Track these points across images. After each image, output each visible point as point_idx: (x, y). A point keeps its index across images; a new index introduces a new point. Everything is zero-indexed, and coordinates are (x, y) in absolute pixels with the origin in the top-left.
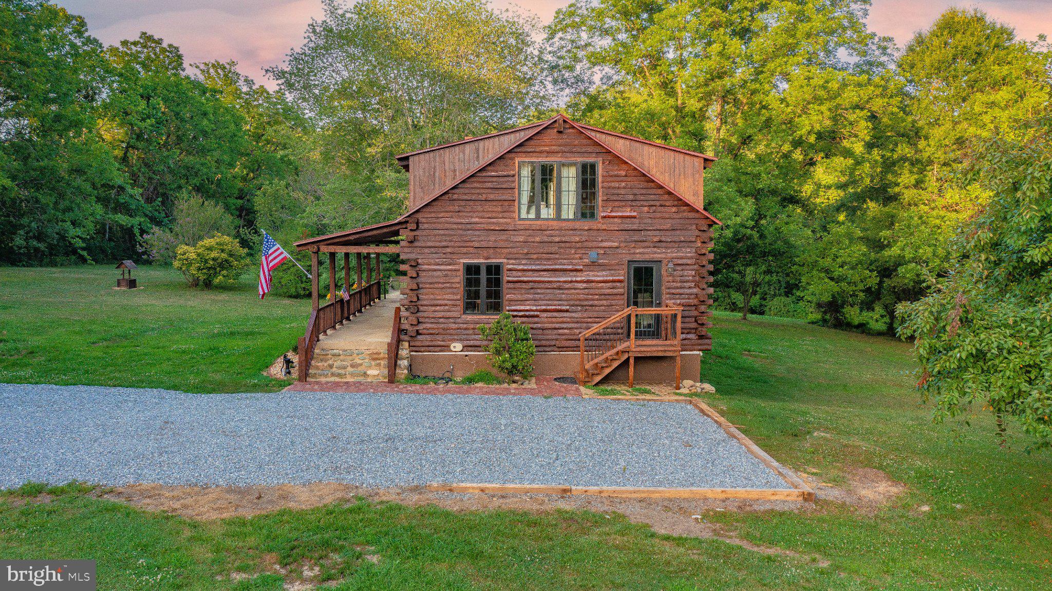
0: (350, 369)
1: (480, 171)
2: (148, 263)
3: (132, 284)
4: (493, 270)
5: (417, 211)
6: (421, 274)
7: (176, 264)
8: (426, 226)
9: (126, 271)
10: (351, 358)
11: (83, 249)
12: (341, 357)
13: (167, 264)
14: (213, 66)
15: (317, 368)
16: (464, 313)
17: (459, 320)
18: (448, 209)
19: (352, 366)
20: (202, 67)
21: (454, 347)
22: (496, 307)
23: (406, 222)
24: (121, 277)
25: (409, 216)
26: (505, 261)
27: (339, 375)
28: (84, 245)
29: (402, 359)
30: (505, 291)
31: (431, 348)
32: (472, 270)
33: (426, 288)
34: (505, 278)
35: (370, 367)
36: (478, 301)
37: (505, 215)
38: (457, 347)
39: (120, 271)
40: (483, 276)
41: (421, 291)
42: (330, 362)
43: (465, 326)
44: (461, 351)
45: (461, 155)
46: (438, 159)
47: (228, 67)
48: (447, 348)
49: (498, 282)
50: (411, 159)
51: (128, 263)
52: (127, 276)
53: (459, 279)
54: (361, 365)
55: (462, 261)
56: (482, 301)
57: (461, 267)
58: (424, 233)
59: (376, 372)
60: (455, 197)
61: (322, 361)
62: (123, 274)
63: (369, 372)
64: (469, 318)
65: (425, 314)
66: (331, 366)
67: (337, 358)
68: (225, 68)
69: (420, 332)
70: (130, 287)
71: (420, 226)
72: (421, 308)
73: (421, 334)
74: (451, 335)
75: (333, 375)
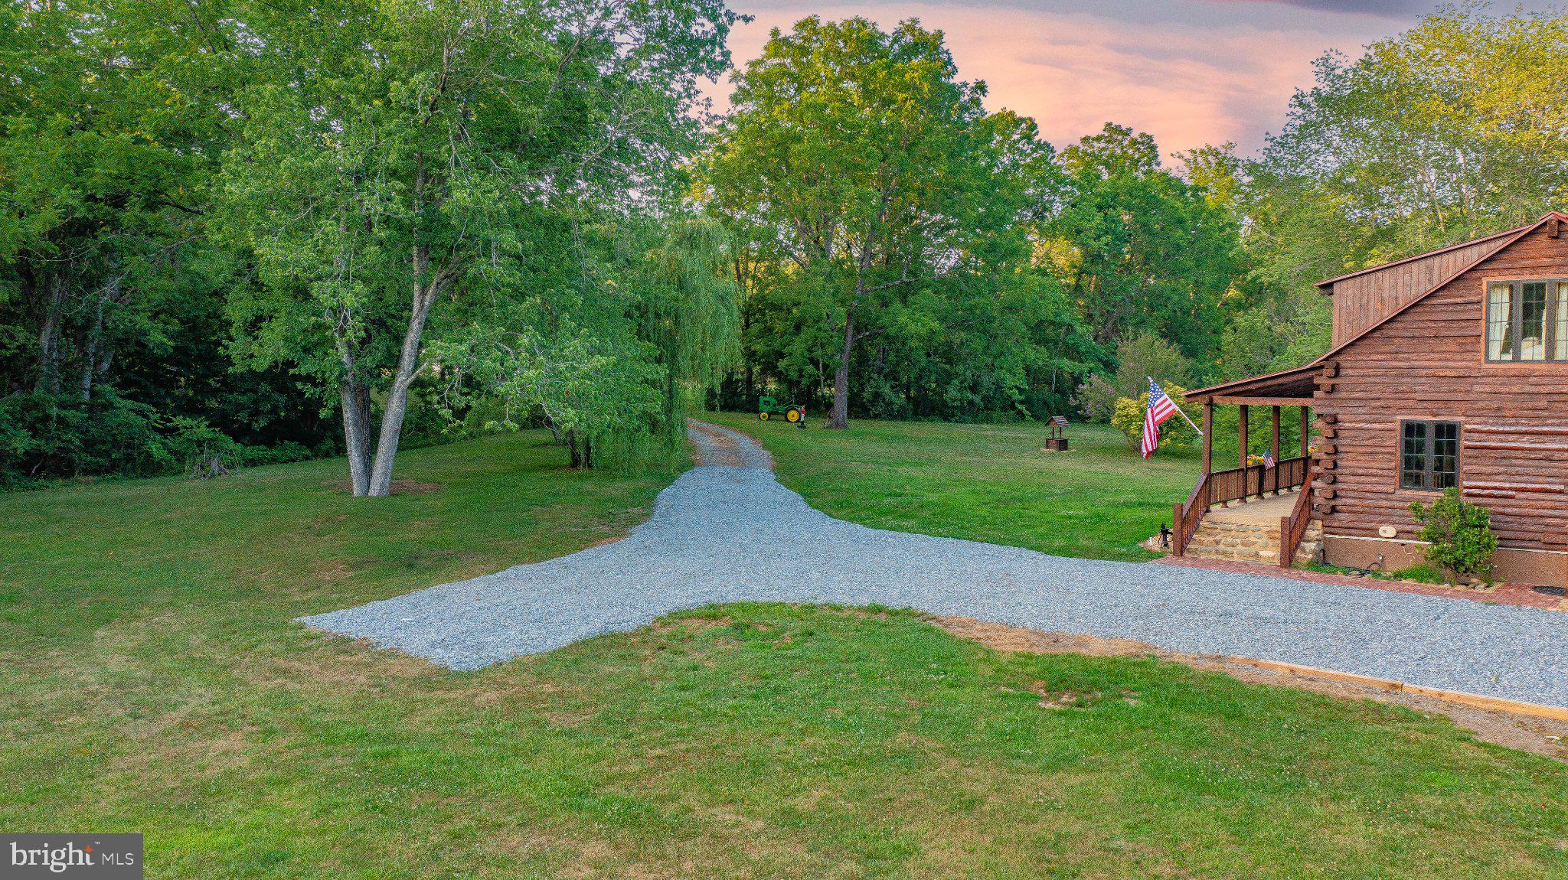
0: (1240, 547)
1: (1428, 297)
2: (1084, 419)
3: (1063, 445)
4: (1447, 432)
5: (1338, 353)
6: (1341, 433)
7: (1114, 421)
8: (1350, 372)
9: (1057, 429)
10: (1243, 535)
11: (1021, 402)
12: (1233, 533)
13: (1105, 421)
14: (1202, 152)
15: (1201, 543)
16: (1401, 487)
17: (1393, 496)
18: (1382, 349)
19: (1243, 544)
20: (1188, 155)
21: (1385, 531)
22: (1449, 481)
23: (1322, 367)
24: (1050, 436)
25: (1325, 360)
26: (1463, 419)
27: (1224, 553)
28: (1022, 398)
29: (1308, 541)
30: (1463, 460)
31: (1353, 531)
32: (1412, 430)
33: (1346, 452)
34: (1463, 442)
35: (1265, 547)
36: (1423, 472)
37: (1469, 356)
38: (1388, 531)
39: (1049, 429)
40: (1430, 439)
41: (1341, 456)
42: (1218, 538)
43: (1401, 504)
44: (1395, 537)
45: (1407, 277)
46: (1373, 283)
47: (1223, 151)
48: (1374, 532)
49: (1452, 448)
50: (1336, 287)
51: (1059, 419)
52: (1057, 436)
53: (1394, 441)
54: (1254, 543)
55: (1399, 418)
56: (1428, 472)
57: (1397, 426)
58: (1347, 381)
59: (1271, 553)
60: (1391, 333)
61: (1209, 535)
62: (1053, 433)
63: (1261, 553)
64: (1408, 493)
65: (1345, 486)
66: (1217, 543)
67: (1228, 533)
68: (1218, 153)
69: (1338, 508)
70: (1060, 450)
71: (1343, 372)
72: (1340, 478)
73: (1338, 512)
74: (1380, 514)
75: (1217, 552)
